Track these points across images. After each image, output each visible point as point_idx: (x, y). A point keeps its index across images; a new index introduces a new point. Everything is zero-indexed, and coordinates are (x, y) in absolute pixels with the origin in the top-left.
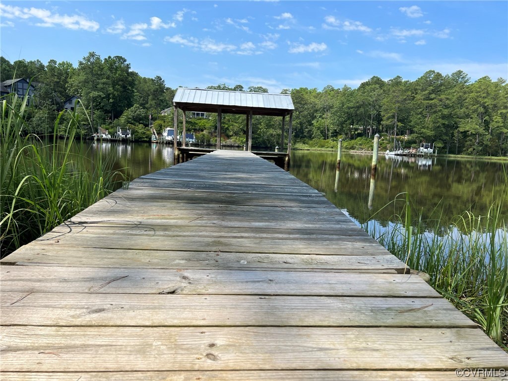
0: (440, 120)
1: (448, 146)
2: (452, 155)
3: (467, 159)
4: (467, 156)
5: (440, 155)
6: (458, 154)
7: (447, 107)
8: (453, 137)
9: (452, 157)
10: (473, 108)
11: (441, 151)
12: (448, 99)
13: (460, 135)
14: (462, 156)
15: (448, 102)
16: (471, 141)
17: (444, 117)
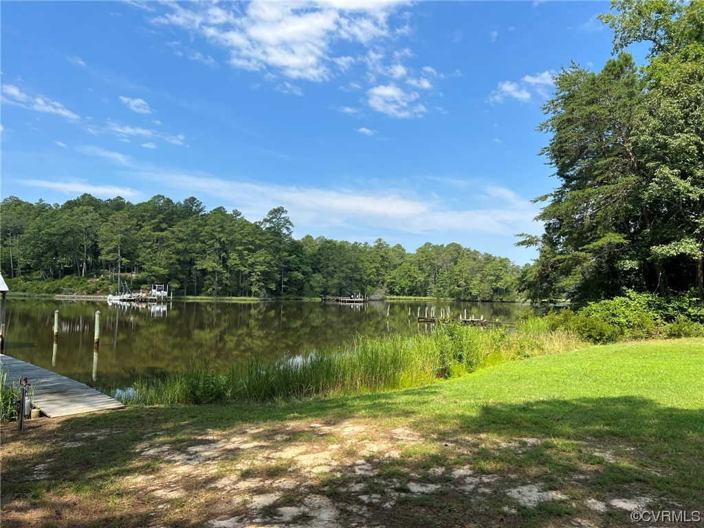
0: (173, 256)
1: (186, 285)
2: (191, 297)
3: (207, 301)
4: (207, 298)
5: (177, 297)
6: (198, 295)
7: (181, 240)
8: (190, 274)
9: (191, 299)
10: (208, 243)
11: (177, 293)
12: (180, 231)
13: (198, 272)
14: (202, 297)
15: (181, 235)
16: (210, 279)
17: (178, 252)
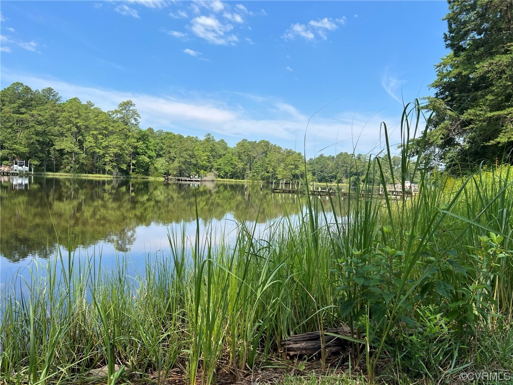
0: (34, 136)
1: (45, 163)
2: (51, 173)
3: (65, 177)
4: (65, 174)
5: (37, 173)
6: (56, 172)
7: (40, 123)
8: (49, 154)
9: (50, 175)
10: (66, 127)
11: (38, 169)
12: (40, 115)
13: (57, 153)
14: (61, 174)
15: (40, 118)
16: (68, 159)
17: (37, 134)
